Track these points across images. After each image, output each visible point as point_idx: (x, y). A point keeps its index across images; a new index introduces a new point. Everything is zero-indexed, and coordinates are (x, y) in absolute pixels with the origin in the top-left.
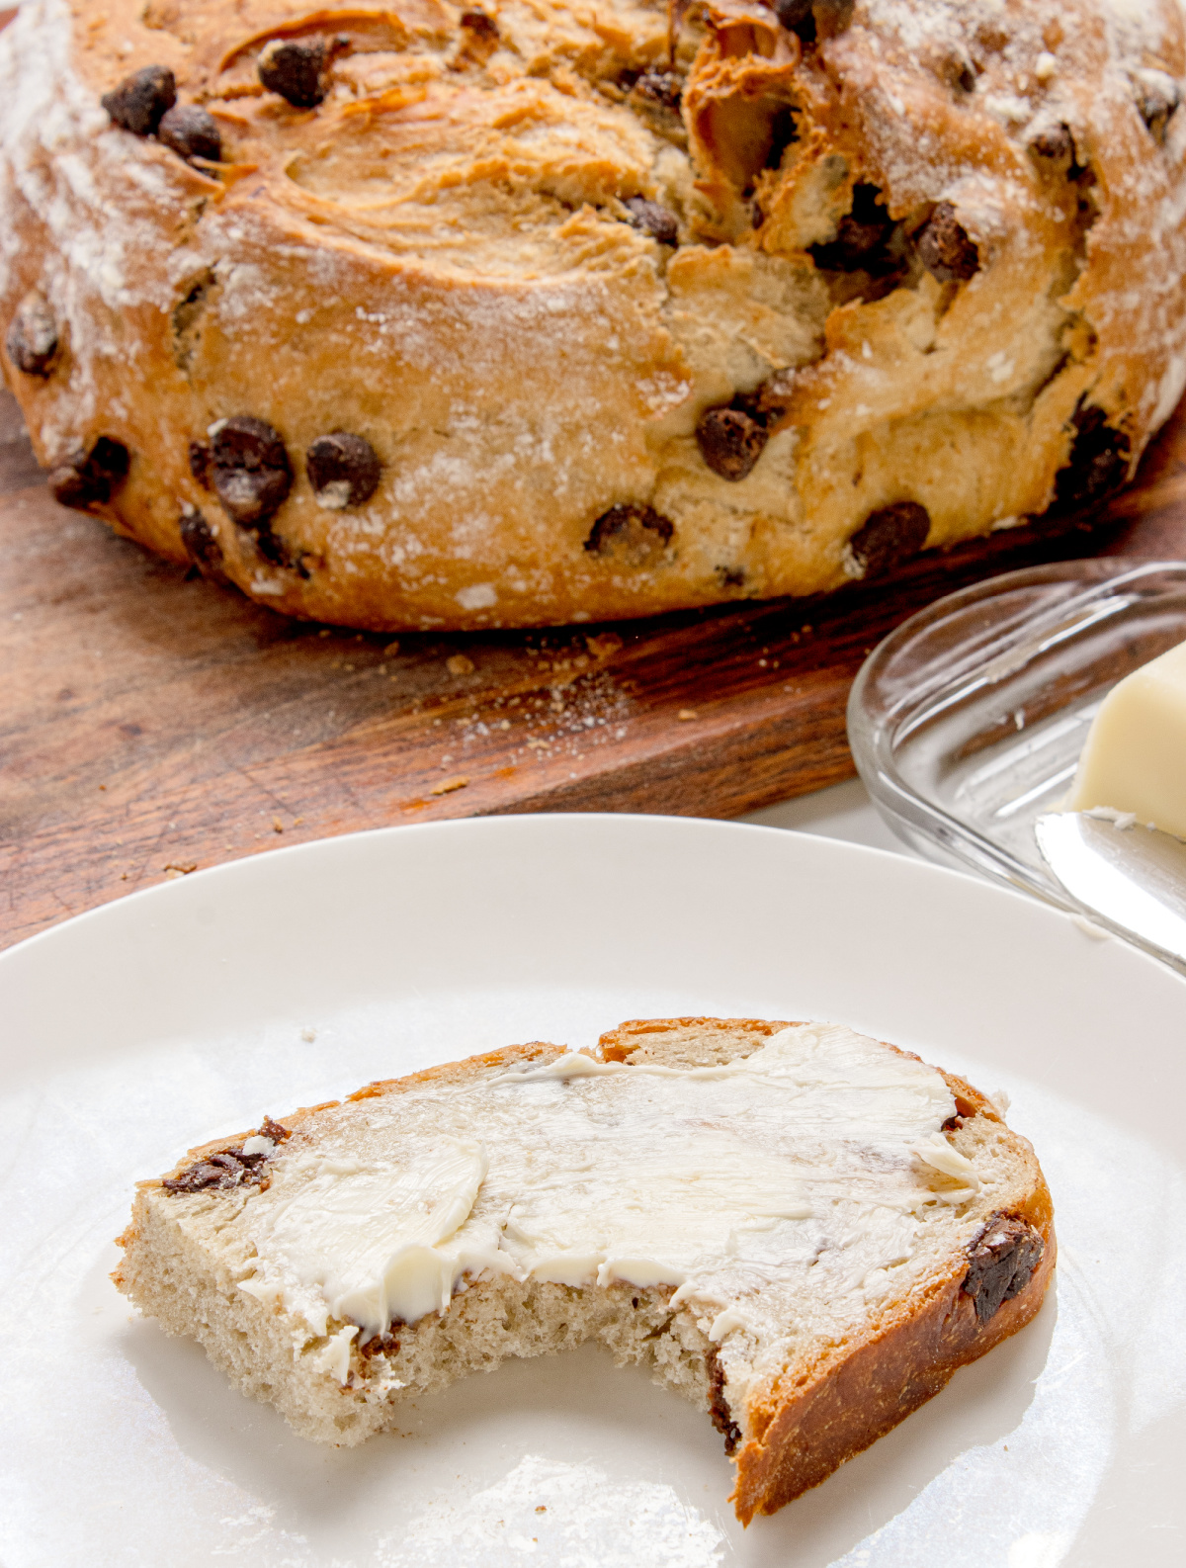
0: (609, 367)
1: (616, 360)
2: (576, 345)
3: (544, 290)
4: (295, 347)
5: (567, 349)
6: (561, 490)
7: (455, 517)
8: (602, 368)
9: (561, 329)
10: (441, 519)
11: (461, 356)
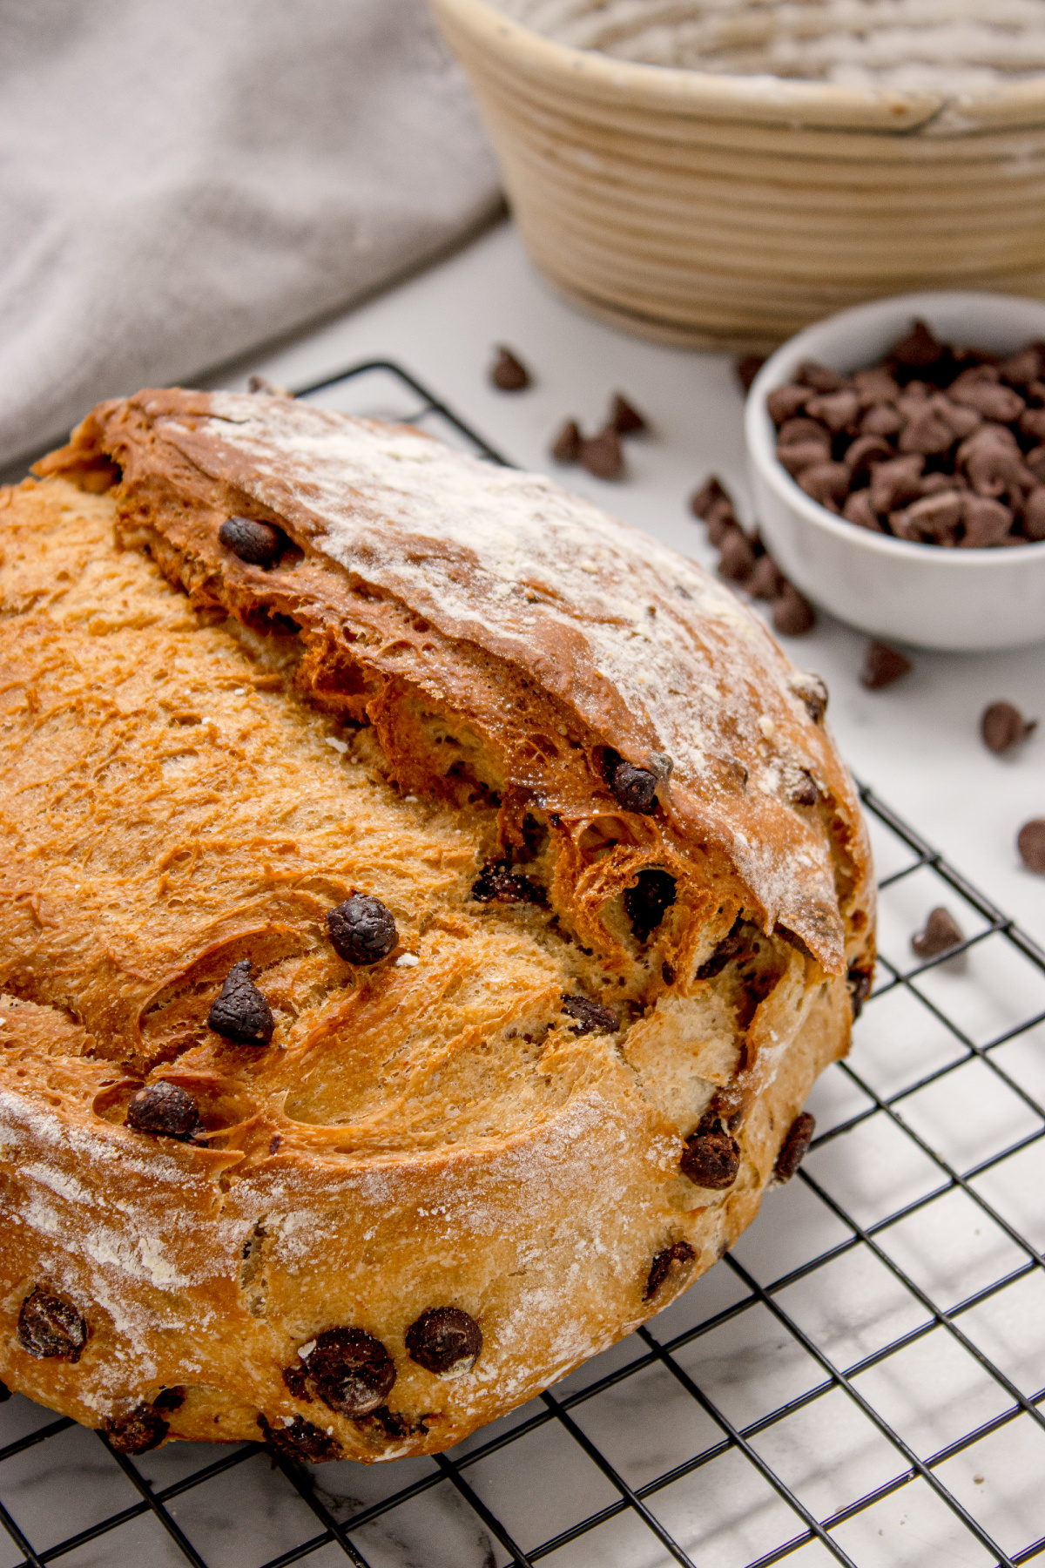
0: (624, 1156)
1: (627, 1146)
2: (601, 1155)
3: (562, 1123)
4: (369, 1262)
5: (595, 1162)
6: (619, 1268)
7: (551, 1335)
8: (622, 1161)
9: (586, 1149)
10: (539, 1342)
11: (519, 1209)
